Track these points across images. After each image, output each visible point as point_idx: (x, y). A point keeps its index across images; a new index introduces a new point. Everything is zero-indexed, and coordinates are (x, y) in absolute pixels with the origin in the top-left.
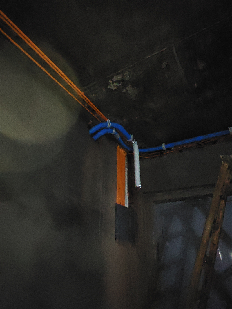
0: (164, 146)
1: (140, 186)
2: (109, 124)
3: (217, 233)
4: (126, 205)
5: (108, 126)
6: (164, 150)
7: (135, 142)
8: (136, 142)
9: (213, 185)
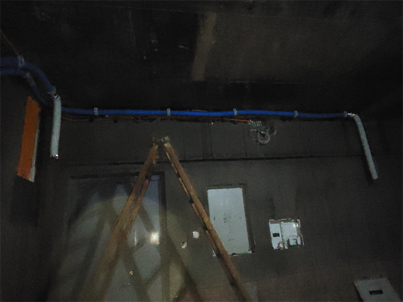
0: (96, 111)
1: (57, 155)
2: (21, 63)
3: (136, 210)
4: (32, 178)
5: (20, 65)
6: (96, 116)
7: (57, 98)
8: (59, 98)
9: (143, 163)
